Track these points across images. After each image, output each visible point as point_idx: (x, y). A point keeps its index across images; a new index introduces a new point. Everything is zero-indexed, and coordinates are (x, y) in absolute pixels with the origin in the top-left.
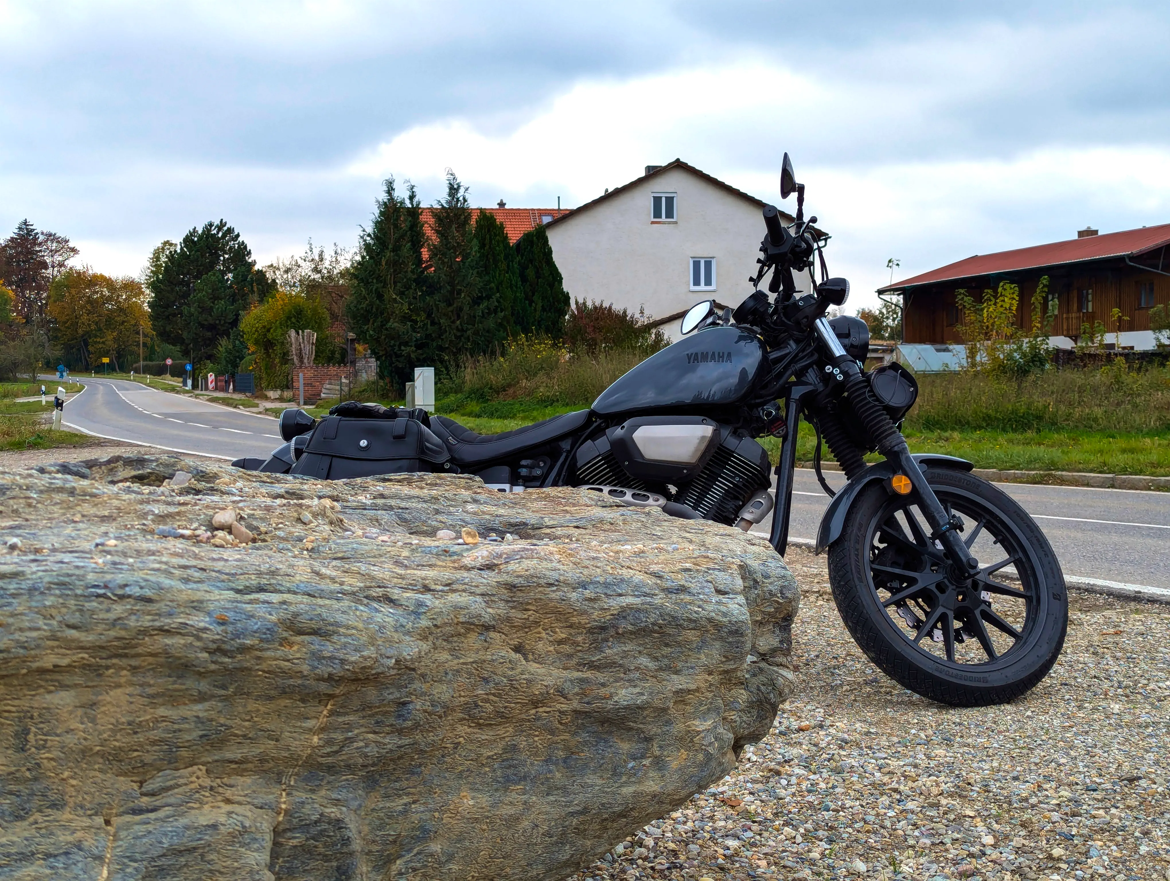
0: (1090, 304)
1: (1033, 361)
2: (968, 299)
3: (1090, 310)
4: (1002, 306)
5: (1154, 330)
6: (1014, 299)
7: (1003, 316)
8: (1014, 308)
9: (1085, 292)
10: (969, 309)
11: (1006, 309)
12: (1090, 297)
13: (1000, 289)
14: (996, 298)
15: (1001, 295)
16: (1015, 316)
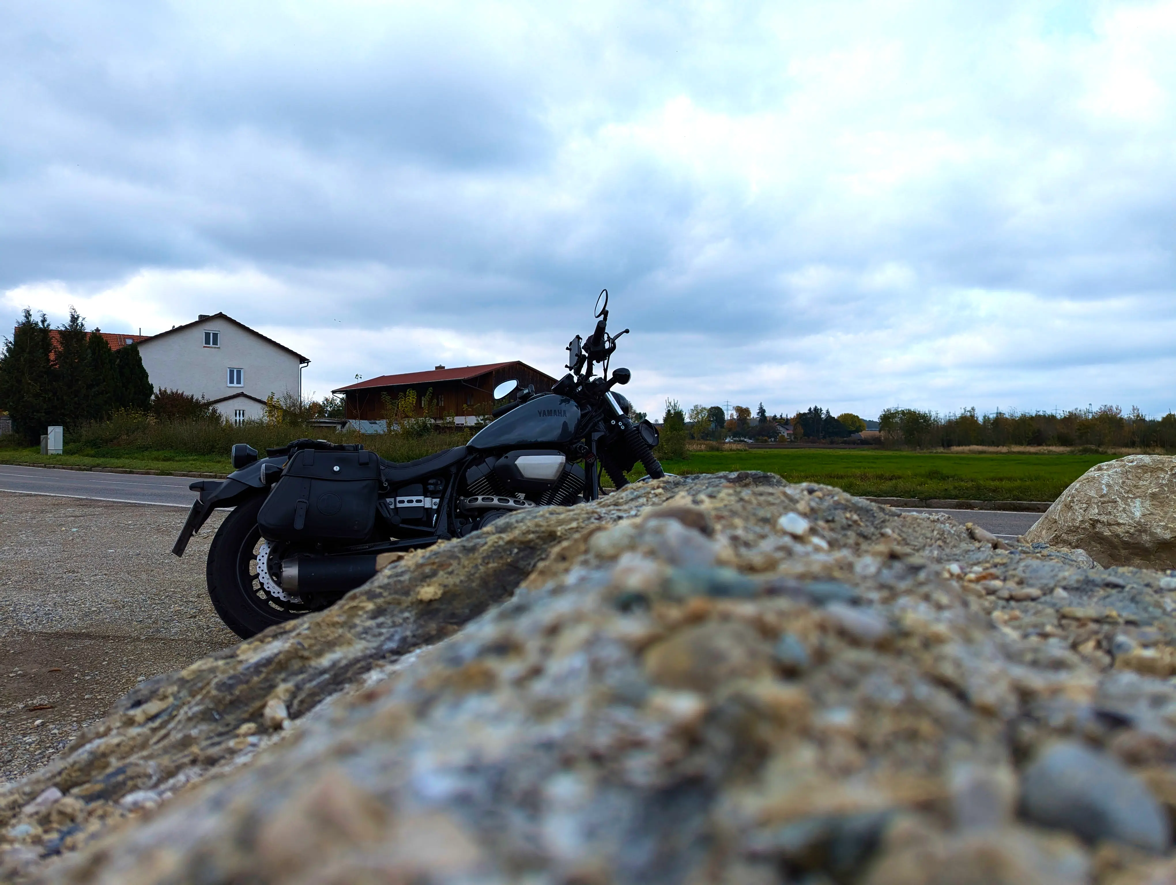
0: (443, 402)
1: (424, 430)
2: (388, 398)
3: (443, 405)
4: (408, 401)
5: (476, 416)
6: (414, 398)
7: (409, 406)
8: (414, 403)
9: (440, 396)
10: (388, 402)
11: (410, 403)
12: (443, 399)
13: (407, 393)
14: (405, 398)
15: (408, 396)
16: (414, 406)
